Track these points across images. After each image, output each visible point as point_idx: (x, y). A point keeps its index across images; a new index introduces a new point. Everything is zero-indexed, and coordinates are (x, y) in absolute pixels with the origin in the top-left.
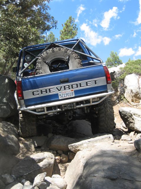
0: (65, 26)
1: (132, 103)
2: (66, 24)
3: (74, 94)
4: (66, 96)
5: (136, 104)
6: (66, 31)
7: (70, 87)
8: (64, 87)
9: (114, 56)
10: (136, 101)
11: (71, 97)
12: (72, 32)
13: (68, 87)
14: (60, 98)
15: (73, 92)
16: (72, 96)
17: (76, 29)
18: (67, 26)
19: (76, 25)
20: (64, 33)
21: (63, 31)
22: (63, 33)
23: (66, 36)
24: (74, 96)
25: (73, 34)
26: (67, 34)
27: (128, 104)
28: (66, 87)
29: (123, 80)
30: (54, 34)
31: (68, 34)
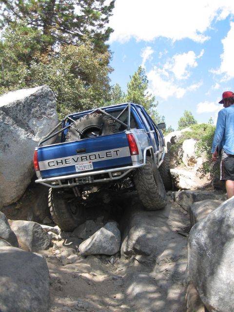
0: (133, 79)
1: (188, 167)
2: (134, 77)
3: (92, 166)
4: (83, 168)
5: (191, 168)
6: (133, 85)
7: (88, 158)
8: (81, 157)
9: (188, 116)
10: (191, 164)
11: (89, 169)
12: (141, 86)
13: (85, 158)
14: (77, 171)
15: (91, 164)
16: (91, 169)
17: (146, 81)
18: (135, 80)
19: (146, 76)
20: (132, 88)
21: (131, 84)
22: (130, 87)
23: (133, 91)
24: (92, 169)
25: (142, 88)
26: (134, 89)
27: (185, 167)
28: (83, 158)
29: (182, 144)
30: (120, 86)
31: (136, 87)
